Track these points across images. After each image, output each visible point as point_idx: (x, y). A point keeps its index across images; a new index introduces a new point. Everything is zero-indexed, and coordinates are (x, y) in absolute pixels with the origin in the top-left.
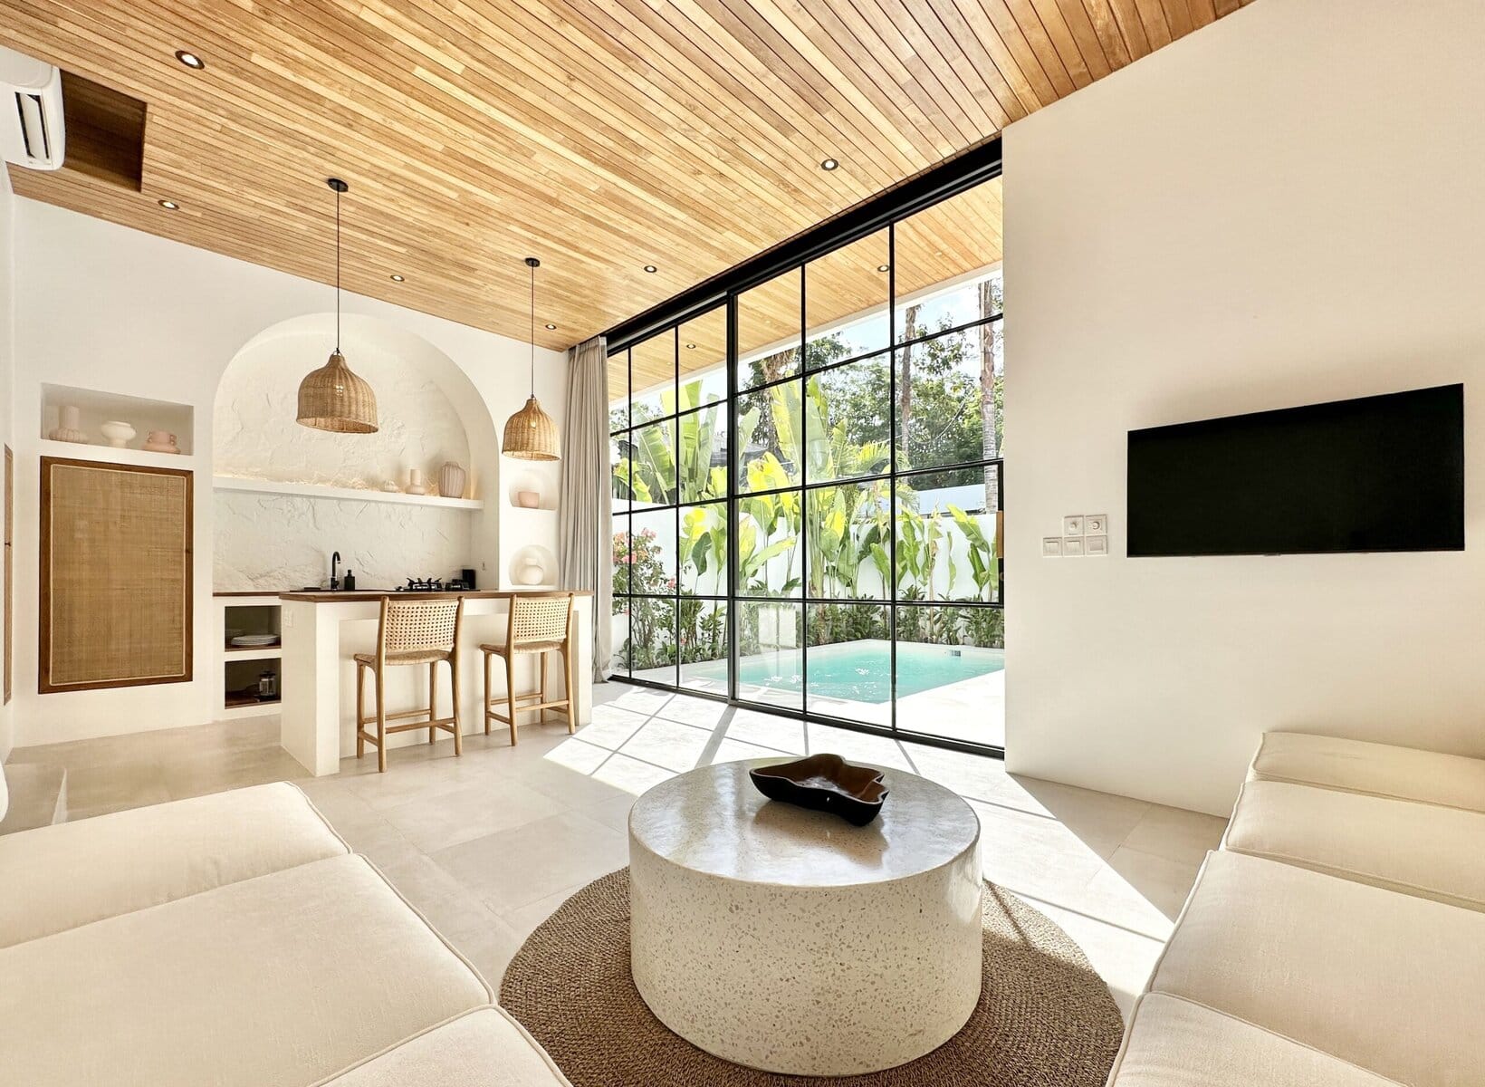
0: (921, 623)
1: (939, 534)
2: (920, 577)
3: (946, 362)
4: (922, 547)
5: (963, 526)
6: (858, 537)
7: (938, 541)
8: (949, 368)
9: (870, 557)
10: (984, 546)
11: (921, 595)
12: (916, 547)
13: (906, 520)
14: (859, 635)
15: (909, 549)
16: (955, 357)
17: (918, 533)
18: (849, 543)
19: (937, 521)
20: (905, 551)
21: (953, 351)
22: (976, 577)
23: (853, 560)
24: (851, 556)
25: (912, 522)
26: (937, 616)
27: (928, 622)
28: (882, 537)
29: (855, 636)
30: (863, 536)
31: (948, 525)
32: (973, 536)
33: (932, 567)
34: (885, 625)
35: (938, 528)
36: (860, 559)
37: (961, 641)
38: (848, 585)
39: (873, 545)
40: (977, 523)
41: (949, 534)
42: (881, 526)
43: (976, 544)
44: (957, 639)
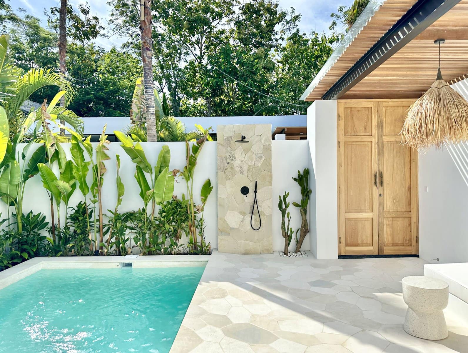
0: (91, 237)
1: (107, 157)
2: (89, 195)
3: (86, 34)
4: (90, 167)
5: (129, 151)
6: (24, 157)
7: (106, 162)
8: (89, 39)
9: (37, 177)
10: (148, 167)
11: (89, 211)
12: (85, 167)
13: (74, 142)
14: (25, 255)
15: (78, 169)
16: (92, 32)
17: (86, 154)
18: (13, 163)
19: (105, 144)
20: (74, 171)
21: (90, 29)
22: (142, 195)
23: (18, 179)
24: (16, 175)
25: (80, 144)
26: (106, 228)
27: (98, 234)
28: (50, 157)
29: (21, 257)
30: (29, 154)
31: (114, 148)
32: (138, 159)
33: (100, 185)
34: (54, 241)
35: (105, 151)
36: (26, 178)
37: (129, 250)
38: (12, 204)
39: (40, 165)
40: (142, 149)
41: (118, 157)
42: (48, 146)
43: (142, 166)
44: (125, 249)
